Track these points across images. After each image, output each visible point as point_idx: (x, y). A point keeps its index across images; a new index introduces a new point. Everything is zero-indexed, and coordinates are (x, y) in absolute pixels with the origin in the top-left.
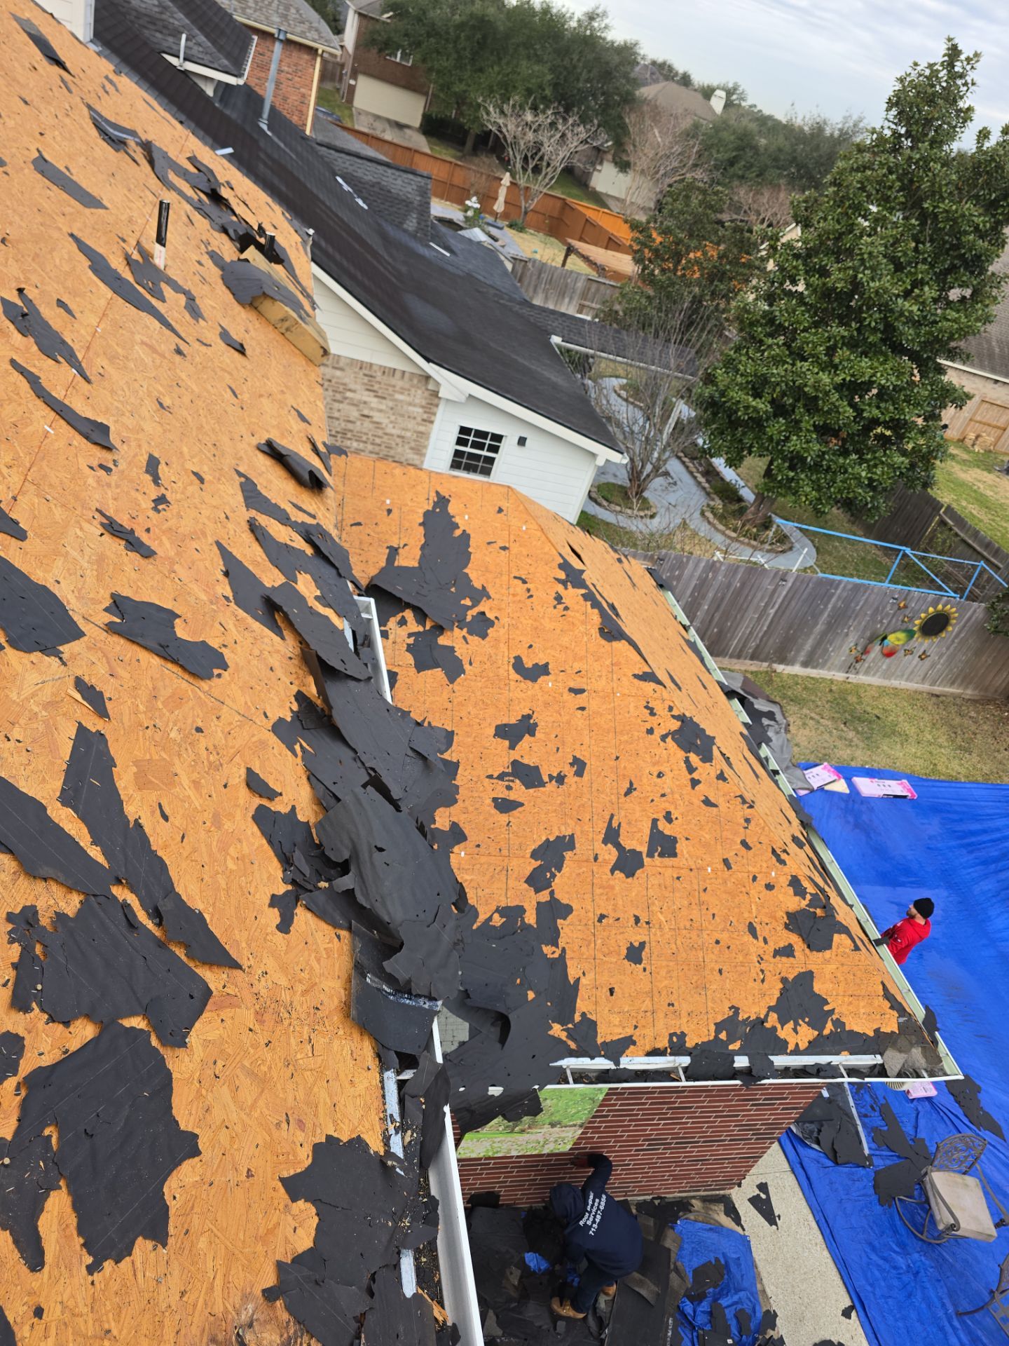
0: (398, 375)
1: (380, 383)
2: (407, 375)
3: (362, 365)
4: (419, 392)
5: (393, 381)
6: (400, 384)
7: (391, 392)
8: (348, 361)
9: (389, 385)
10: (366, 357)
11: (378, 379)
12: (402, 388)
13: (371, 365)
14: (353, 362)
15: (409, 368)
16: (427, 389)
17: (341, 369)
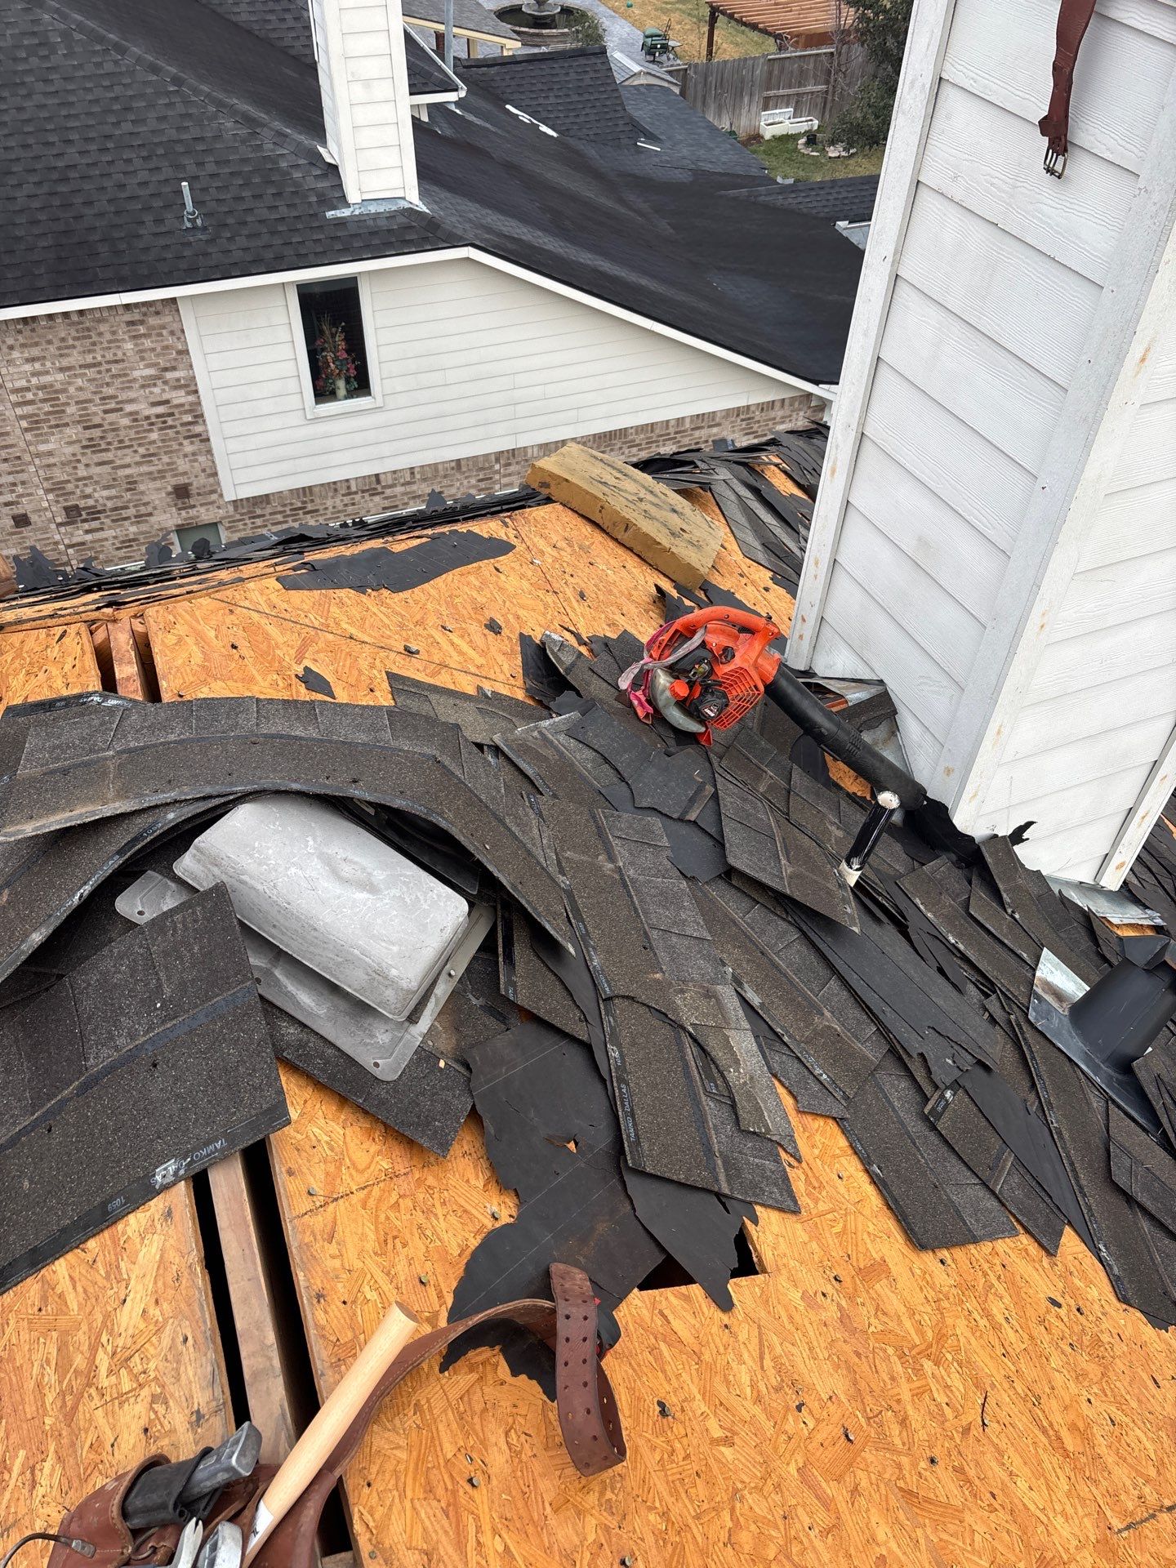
0: (777, 405)
1: (759, 422)
2: (787, 403)
3: (738, 411)
4: (802, 413)
5: (772, 414)
6: (780, 413)
7: (771, 426)
8: (724, 414)
9: (770, 420)
10: (741, 402)
11: (757, 419)
12: (782, 417)
13: (748, 407)
14: (728, 413)
15: (787, 395)
16: (809, 407)
17: (718, 425)
